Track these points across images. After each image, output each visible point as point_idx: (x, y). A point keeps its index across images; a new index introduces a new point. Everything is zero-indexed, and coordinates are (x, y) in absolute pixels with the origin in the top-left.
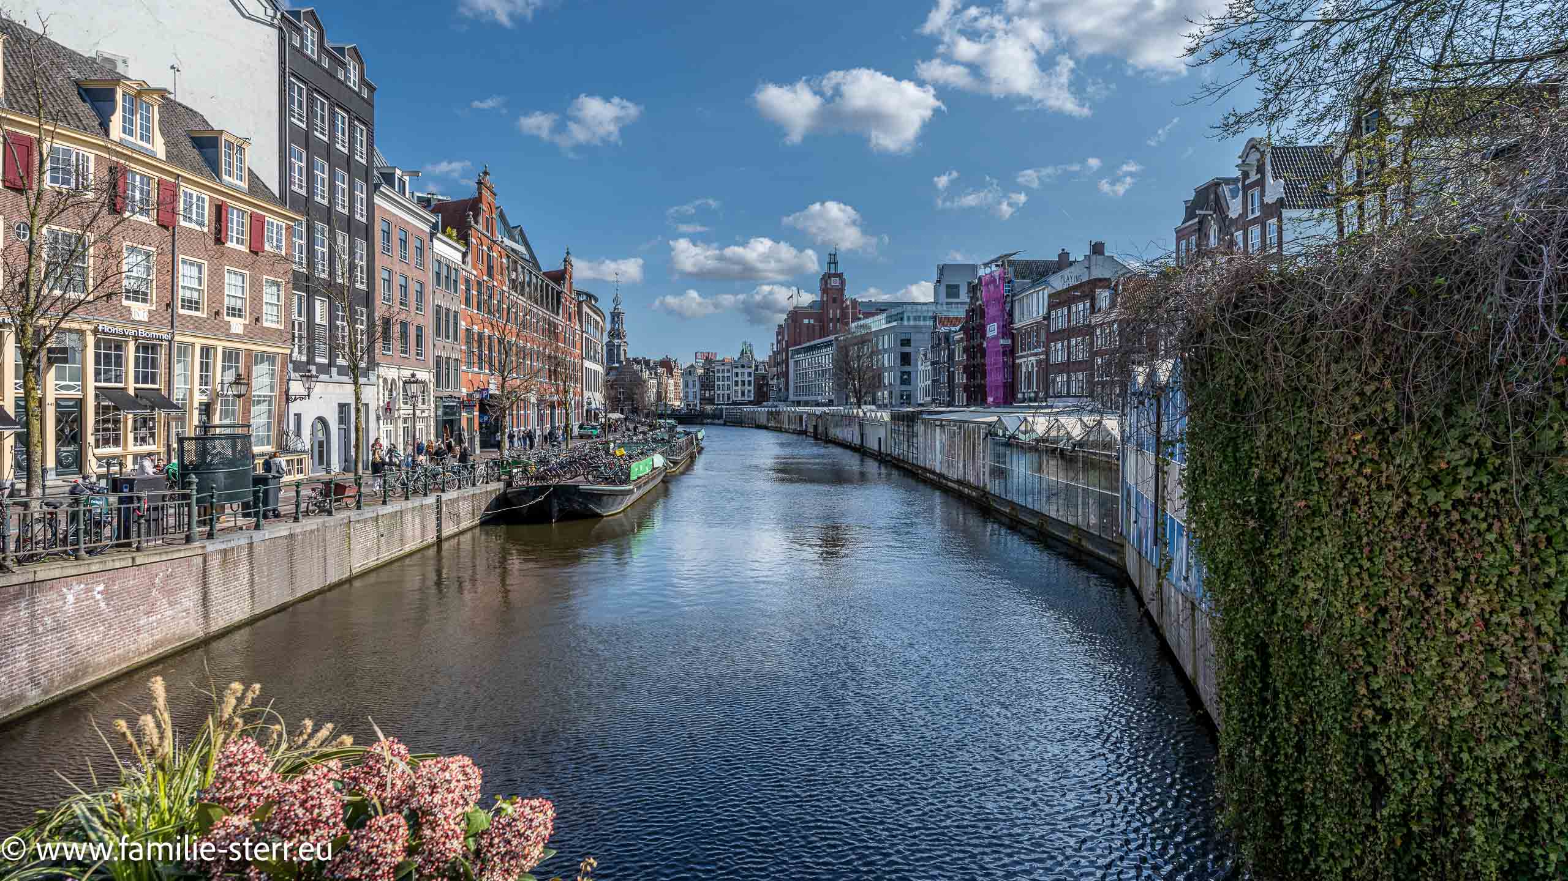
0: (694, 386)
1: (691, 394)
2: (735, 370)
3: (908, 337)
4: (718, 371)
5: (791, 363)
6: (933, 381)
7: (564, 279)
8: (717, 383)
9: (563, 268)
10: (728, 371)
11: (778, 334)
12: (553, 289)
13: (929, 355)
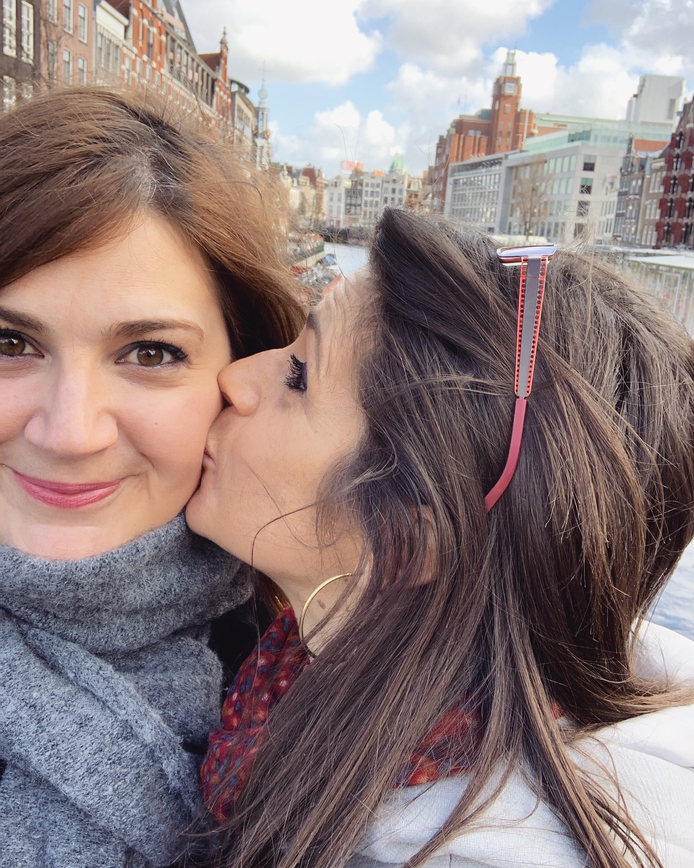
0: (339, 200)
1: (335, 209)
2: (386, 185)
3: (592, 161)
4: (367, 185)
5: (450, 180)
6: (618, 215)
7: (218, 64)
8: (365, 198)
9: (217, 51)
10: (378, 186)
11: (439, 146)
12: (208, 75)
13: (617, 185)
